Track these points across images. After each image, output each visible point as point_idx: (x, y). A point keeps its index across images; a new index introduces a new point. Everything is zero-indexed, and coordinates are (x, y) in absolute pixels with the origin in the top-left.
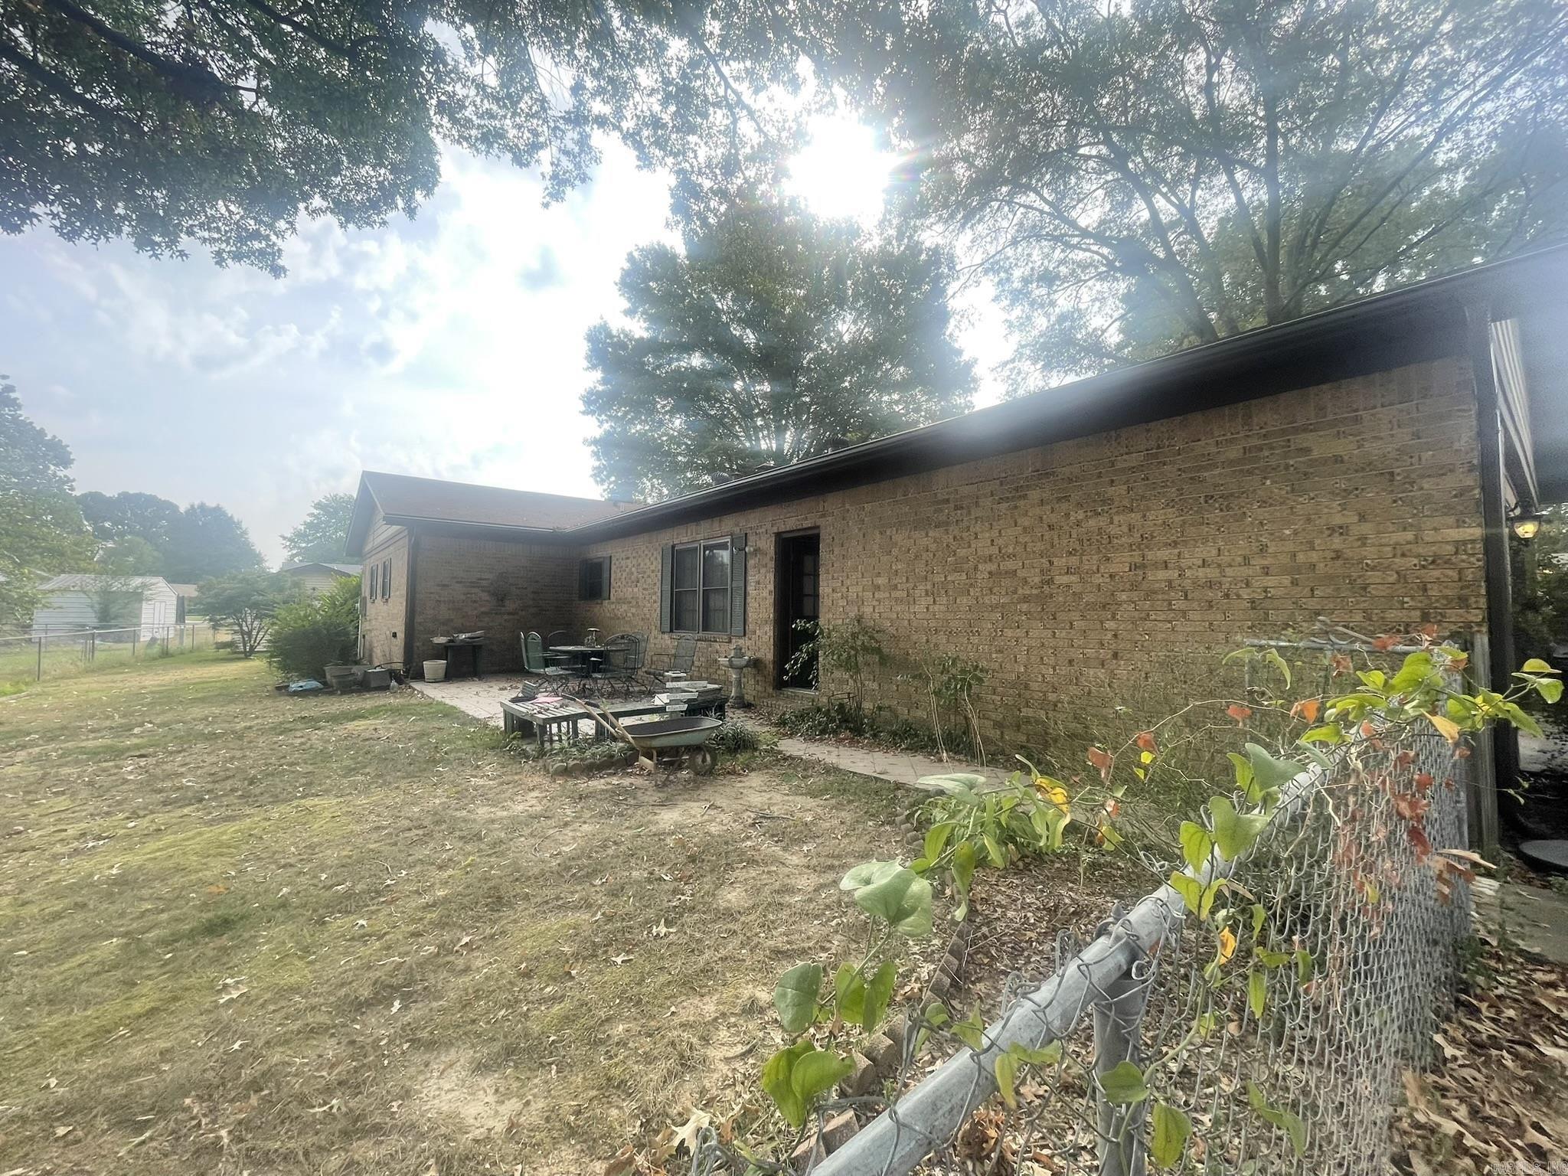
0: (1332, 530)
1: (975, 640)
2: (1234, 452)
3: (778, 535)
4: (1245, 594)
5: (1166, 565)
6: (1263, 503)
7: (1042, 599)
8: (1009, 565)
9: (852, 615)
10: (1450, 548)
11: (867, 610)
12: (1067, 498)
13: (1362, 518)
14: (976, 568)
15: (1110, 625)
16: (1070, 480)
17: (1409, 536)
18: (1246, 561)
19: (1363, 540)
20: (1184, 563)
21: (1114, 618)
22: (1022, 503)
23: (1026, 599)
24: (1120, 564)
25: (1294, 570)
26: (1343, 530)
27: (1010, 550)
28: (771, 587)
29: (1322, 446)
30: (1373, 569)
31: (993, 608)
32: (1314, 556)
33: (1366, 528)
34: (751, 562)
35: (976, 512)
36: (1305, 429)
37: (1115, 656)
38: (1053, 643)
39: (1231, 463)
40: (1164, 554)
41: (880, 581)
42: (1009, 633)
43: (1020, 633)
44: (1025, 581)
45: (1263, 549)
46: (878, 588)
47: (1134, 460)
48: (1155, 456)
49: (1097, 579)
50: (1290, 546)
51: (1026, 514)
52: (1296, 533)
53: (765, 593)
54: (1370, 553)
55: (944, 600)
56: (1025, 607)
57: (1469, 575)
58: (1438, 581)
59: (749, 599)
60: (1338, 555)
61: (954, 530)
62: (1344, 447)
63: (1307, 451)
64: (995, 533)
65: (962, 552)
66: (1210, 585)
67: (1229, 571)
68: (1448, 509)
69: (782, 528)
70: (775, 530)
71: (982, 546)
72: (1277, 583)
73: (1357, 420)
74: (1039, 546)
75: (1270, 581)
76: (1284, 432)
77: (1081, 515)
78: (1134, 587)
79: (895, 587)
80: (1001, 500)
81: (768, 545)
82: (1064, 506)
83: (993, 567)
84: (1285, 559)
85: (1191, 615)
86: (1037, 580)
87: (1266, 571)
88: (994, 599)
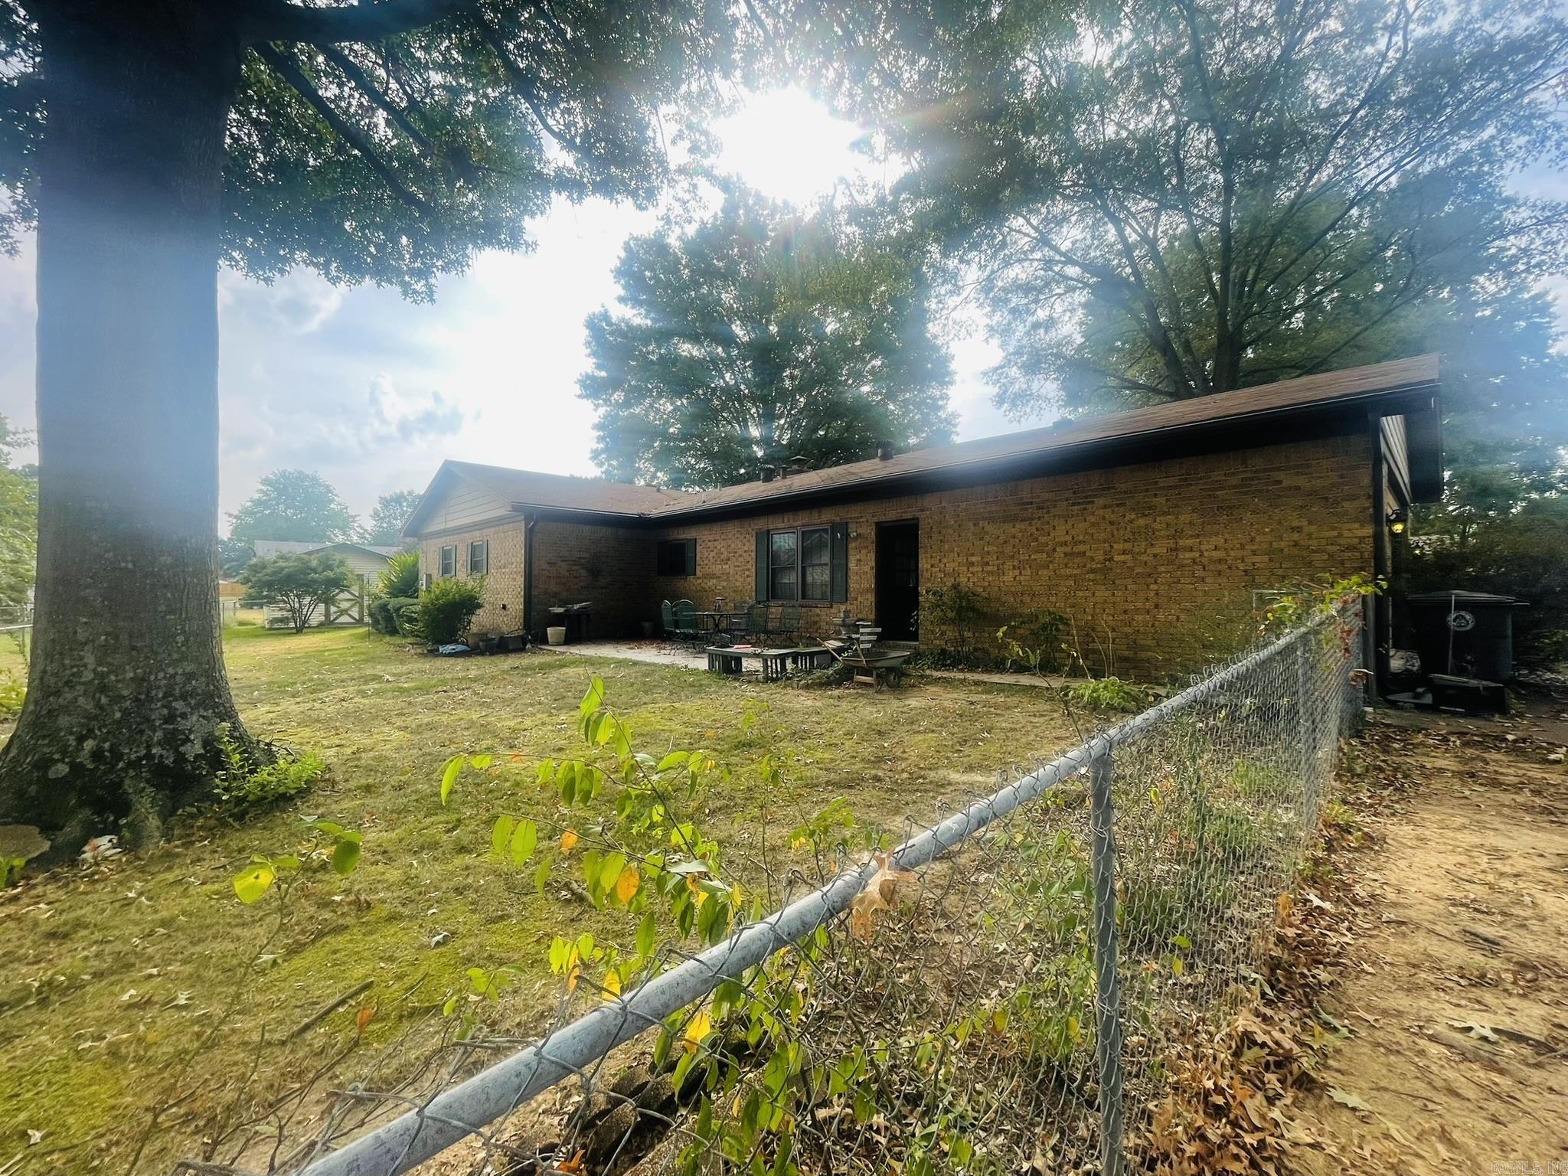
0: (1293, 529)
1: (1053, 599)
2: (1234, 481)
3: (878, 524)
4: (1241, 566)
5: (1191, 549)
6: (1253, 512)
7: (1105, 571)
8: (1081, 548)
9: (949, 584)
10: (1356, 541)
11: (963, 580)
12: (1123, 504)
13: (1310, 523)
14: (1054, 550)
15: (1153, 587)
16: (1126, 493)
17: (1335, 533)
18: (1243, 547)
19: (1310, 535)
20: (1203, 548)
21: (1156, 582)
22: (1089, 506)
23: (1093, 571)
24: (1160, 549)
25: (1270, 552)
26: (1299, 529)
27: (1081, 538)
28: (873, 564)
29: (1288, 480)
30: (1316, 552)
31: (1068, 577)
32: (1283, 544)
33: (1313, 528)
34: (852, 545)
35: (1054, 511)
36: (1278, 469)
37: (1157, 606)
38: (1112, 599)
39: (1234, 487)
40: (1189, 542)
41: (973, 559)
42: (1079, 594)
43: (1087, 594)
44: (1092, 559)
45: (1252, 540)
46: (972, 564)
47: (1172, 481)
48: (1186, 480)
49: (1144, 558)
50: (1269, 538)
51: (1093, 513)
52: (1272, 530)
53: (867, 568)
54: (1314, 544)
55: (1029, 572)
56: (1092, 576)
57: (1366, 555)
58: (1350, 559)
59: (850, 573)
60: (1296, 544)
61: (1037, 523)
62: (1302, 481)
63: (1280, 482)
64: (1069, 526)
65: (1043, 539)
66: (1220, 561)
67: (1232, 553)
68: (1356, 520)
69: (883, 518)
70: (876, 519)
71: (1060, 533)
72: (1261, 560)
73: (1308, 466)
74: (1103, 536)
75: (1256, 559)
76: (1265, 470)
77: (1133, 516)
78: (1171, 562)
79: (987, 564)
80: (1074, 504)
81: (870, 532)
82: (1122, 509)
83: (1068, 549)
84: (1265, 546)
85: (1208, 580)
86: (1101, 558)
87: (1254, 552)
88: (1068, 571)
